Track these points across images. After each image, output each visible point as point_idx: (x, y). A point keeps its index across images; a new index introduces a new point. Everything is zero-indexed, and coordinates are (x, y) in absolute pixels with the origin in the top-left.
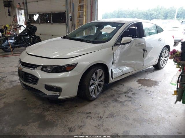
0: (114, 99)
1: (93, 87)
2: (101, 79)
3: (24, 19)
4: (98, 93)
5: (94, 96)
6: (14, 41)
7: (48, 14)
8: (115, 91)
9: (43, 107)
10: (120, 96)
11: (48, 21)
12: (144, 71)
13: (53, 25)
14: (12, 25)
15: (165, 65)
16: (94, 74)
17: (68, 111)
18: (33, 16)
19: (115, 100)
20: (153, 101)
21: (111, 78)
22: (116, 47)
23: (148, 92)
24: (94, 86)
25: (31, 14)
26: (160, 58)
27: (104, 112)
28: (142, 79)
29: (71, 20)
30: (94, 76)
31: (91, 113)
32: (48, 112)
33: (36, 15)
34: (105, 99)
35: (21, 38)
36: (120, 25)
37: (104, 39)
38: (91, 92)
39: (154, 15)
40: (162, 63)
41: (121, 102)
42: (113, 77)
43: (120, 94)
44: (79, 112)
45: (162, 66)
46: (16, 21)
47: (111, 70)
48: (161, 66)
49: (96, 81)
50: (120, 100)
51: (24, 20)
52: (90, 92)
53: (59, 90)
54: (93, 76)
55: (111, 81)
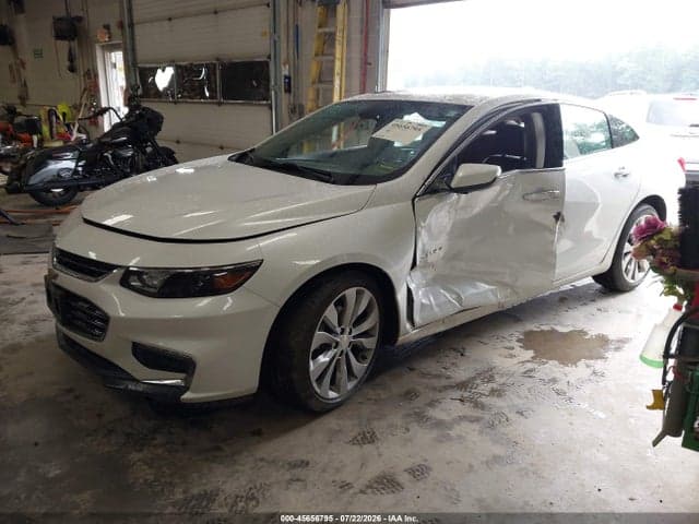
0: (411, 412)
1: (327, 359)
2: (365, 326)
3: (123, 83)
4: (349, 380)
5: (332, 394)
6: (77, 166)
7: (207, 66)
8: (424, 375)
9: (129, 430)
10: (438, 396)
11: (207, 94)
12: (557, 298)
13: (223, 107)
14: (81, 105)
15: (642, 274)
16: (332, 305)
17: (218, 449)
18: (153, 72)
19: (416, 413)
20: (571, 424)
21: (405, 324)
22: (432, 199)
23: (557, 386)
24: (331, 353)
25: (148, 66)
26: (623, 249)
27: (363, 464)
28: (542, 331)
29: (288, 90)
30: (331, 313)
31: (307, 464)
32: (141, 450)
33: (163, 71)
34: (375, 407)
35: (102, 155)
36: (452, 114)
37: (384, 169)
38: (320, 379)
39: (626, 75)
40: (631, 267)
41: (439, 424)
42: (417, 318)
43: (440, 391)
44: (262, 460)
45: (633, 278)
46: (92, 90)
47: (409, 291)
48: (628, 279)
49: (342, 333)
50: (436, 413)
51: (122, 88)
52: (313, 378)
53: (183, 365)
54: (327, 313)
55: (408, 333)
